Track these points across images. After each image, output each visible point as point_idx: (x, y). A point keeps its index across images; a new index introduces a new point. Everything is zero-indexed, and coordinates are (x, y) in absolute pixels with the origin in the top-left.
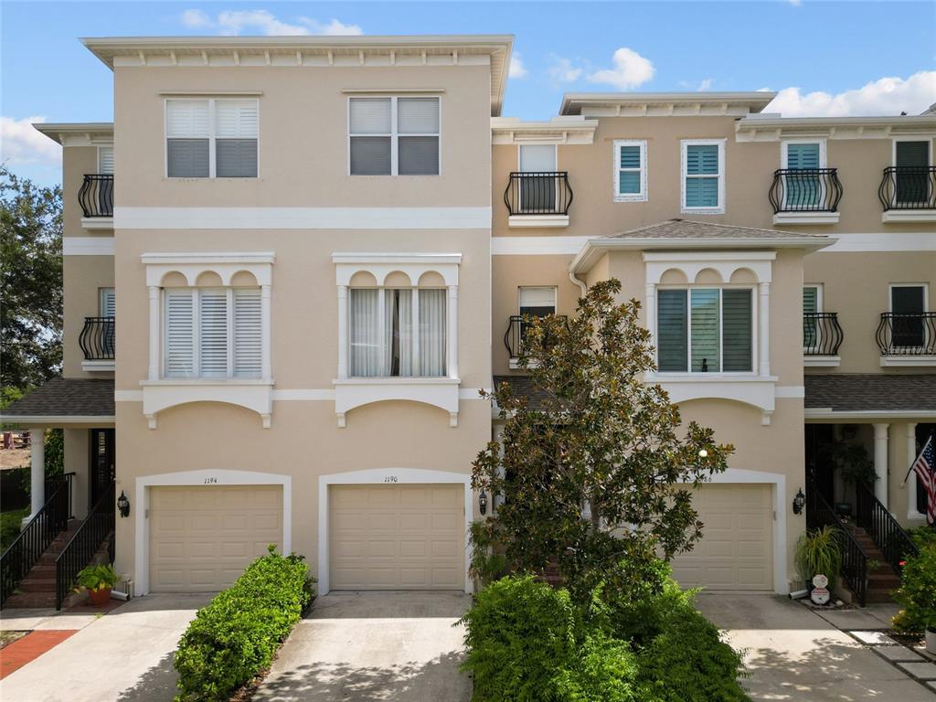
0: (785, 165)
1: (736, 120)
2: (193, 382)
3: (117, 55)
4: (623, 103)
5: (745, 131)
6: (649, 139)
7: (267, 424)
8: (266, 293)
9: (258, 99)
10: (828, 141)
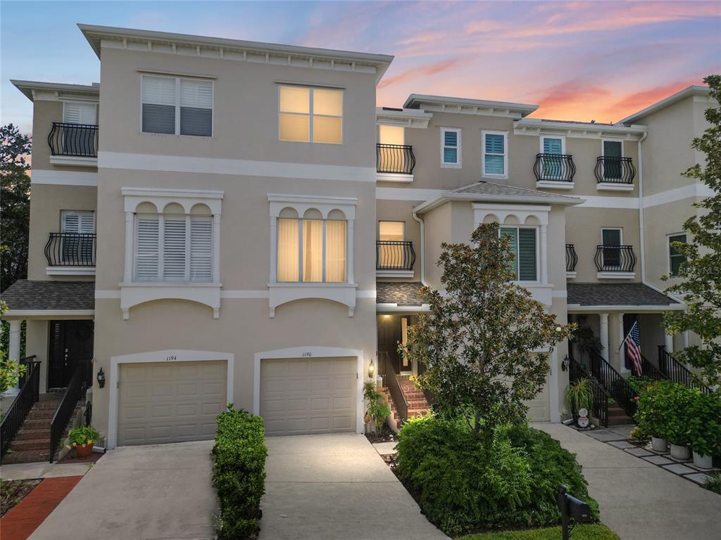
0: (542, 151)
1: (515, 120)
2: (159, 284)
3: (104, 39)
4: (447, 103)
5: (519, 128)
6: (463, 128)
7: (216, 315)
8: (217, 220)
9: (213, 81)
10: (566, 138)
